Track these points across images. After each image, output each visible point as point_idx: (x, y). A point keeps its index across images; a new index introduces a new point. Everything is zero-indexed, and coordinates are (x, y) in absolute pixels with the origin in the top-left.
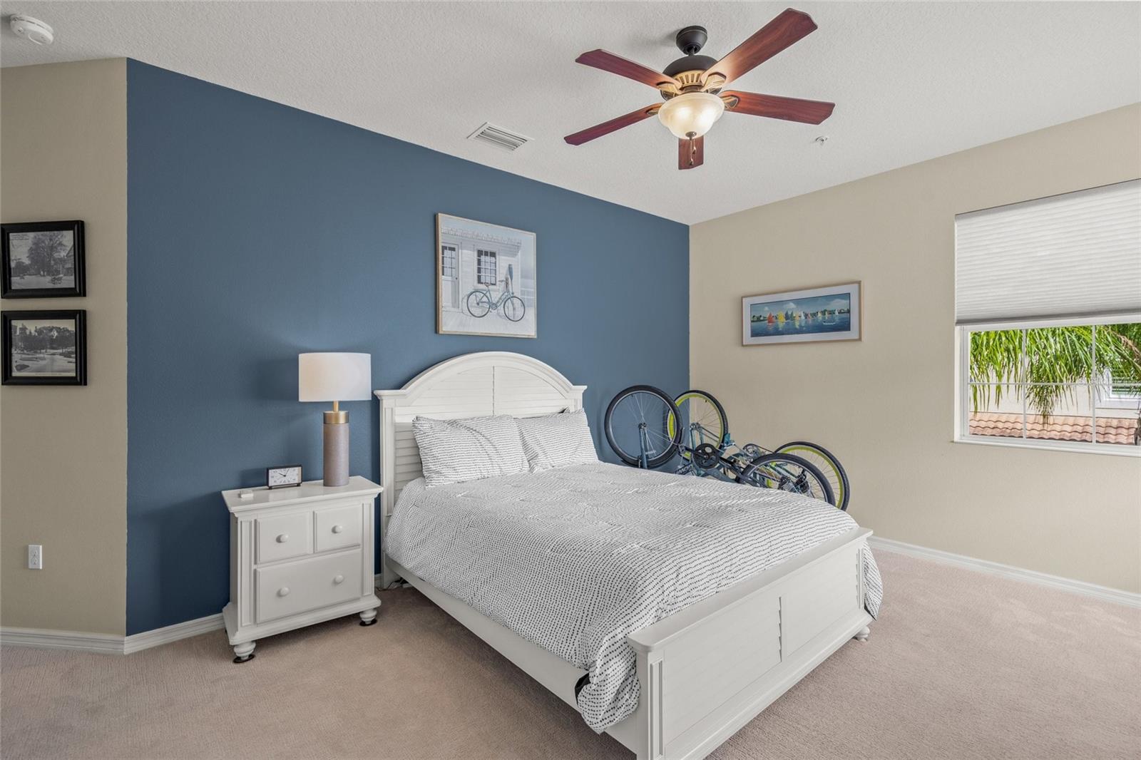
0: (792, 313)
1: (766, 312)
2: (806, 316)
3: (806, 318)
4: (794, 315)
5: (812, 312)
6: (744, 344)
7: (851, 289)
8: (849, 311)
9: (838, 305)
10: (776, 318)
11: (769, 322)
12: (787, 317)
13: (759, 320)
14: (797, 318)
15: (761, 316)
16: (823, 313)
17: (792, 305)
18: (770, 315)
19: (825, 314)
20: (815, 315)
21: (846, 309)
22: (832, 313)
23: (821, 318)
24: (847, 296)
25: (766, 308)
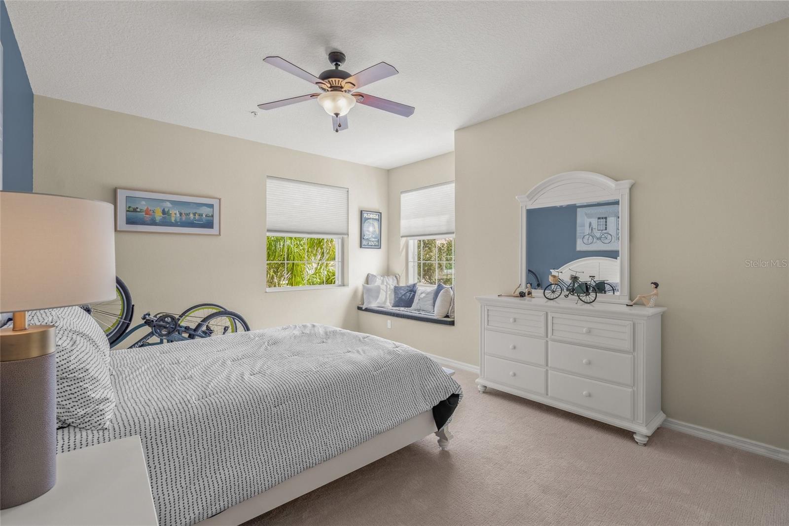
0: (169, 210)
1: (143, 206)
2: (181, 214)
3: (181, 216)
4: (171, 212)
5: (186, 212)
6: (118, 229)
7: (215, 202)
8: (212, 216)
9: (205, 211)
10: (154, 212)
11: (146, 214)
12: (164, 212)
13: (135, 210)
14: (173, 215)
15: (137, 208)
16: (195, 214)
17: (169, 205)
18: (148, 208)
19: (195, 215)
20: (188, 214)
21: (210, 215)
22: (200, 215)
23: (192, 218)
24: (211, 206)
25: (144, 203)
